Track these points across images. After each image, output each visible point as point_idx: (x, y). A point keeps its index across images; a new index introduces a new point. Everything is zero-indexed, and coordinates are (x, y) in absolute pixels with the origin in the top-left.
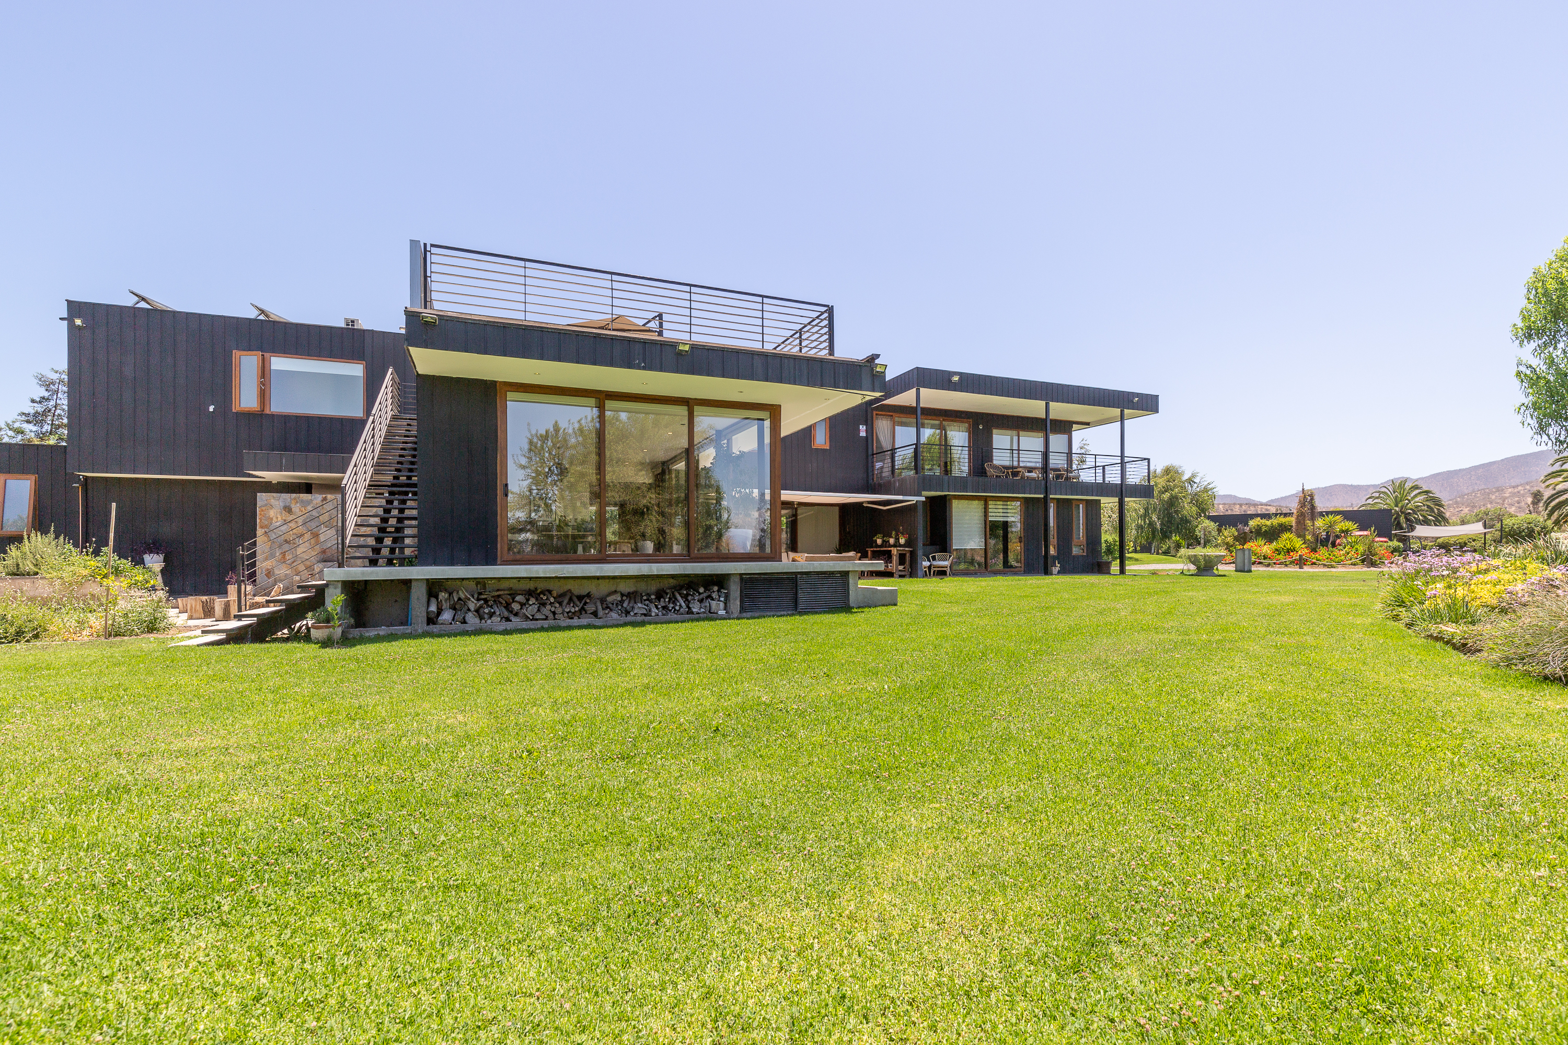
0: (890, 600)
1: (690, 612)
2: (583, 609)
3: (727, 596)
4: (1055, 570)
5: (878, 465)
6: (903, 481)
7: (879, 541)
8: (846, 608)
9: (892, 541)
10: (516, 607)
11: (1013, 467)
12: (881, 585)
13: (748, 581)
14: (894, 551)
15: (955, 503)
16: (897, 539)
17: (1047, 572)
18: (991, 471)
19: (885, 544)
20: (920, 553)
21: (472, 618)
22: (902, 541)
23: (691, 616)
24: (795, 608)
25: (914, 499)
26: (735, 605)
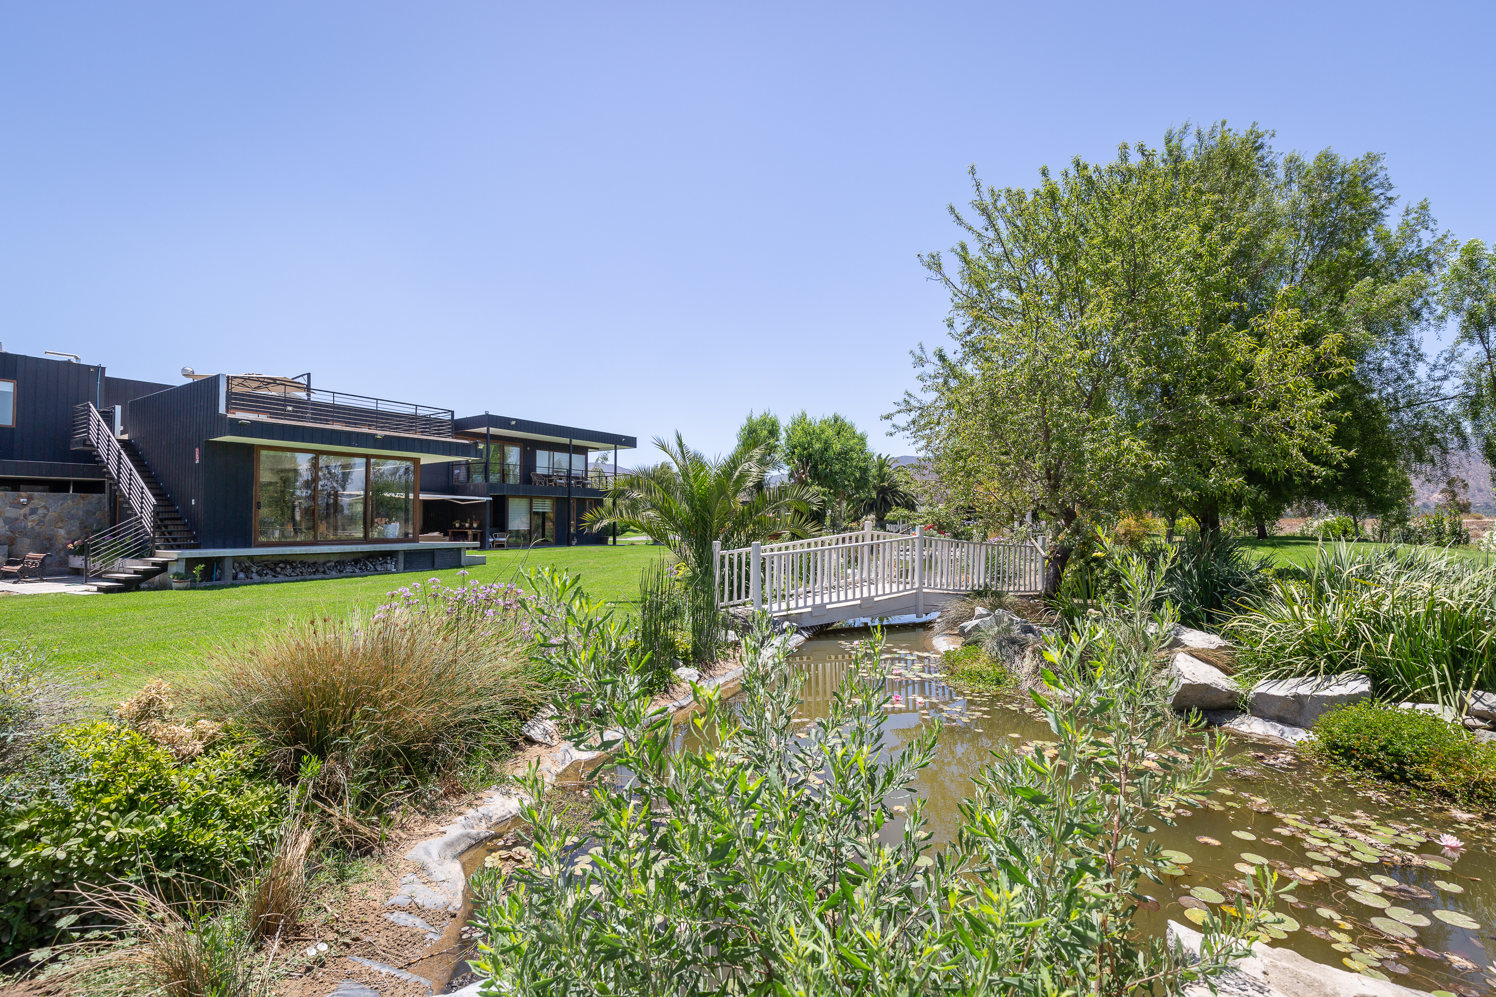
0: (482, 562)
1: (376, 570)
2: (317, 571)
3: (396, 562)
4: (574, 543)
5: (456, 472)
6: (476, 486)
7: (457, 525)
8: (459, 566)
9: (467, 525)
10: (278, 569)
11: (549, 476)
12: (478, 554)
13: (408, 554)
14: (470, 532)
15: (511, 500)
16: (471, 524)
17: (569, 544)
18: (534, 478)
19: (462, 526)
20: (488, 533)
21: (255, 576)
22: (475, 525)
23: (376, 572)
24: (433, 567)
25: (485, 499)
26: (401, 566)
